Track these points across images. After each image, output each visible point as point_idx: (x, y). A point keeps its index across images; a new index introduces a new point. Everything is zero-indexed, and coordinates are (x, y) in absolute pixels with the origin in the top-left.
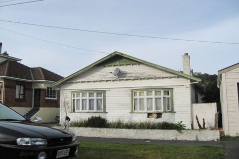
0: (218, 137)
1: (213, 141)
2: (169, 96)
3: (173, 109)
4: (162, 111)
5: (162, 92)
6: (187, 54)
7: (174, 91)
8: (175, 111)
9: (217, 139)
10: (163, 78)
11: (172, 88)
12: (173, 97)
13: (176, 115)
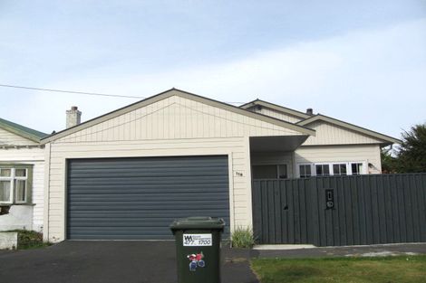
0: (15, 243)
1: (7, 249)
2: (25, 178)
3: (30, 199)
4: (11, 202)
5: (13, 170)
6: (76, 108)
7: (35, 170)
8: (34, 202)
9: (14, 247)
10: (19, 147)
11: (33, 165)
12: (32, 180)
13: (35, 209)
